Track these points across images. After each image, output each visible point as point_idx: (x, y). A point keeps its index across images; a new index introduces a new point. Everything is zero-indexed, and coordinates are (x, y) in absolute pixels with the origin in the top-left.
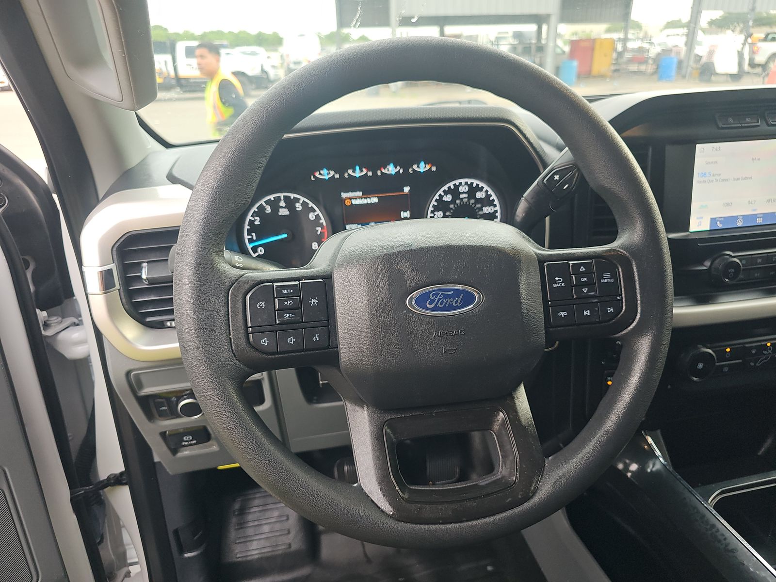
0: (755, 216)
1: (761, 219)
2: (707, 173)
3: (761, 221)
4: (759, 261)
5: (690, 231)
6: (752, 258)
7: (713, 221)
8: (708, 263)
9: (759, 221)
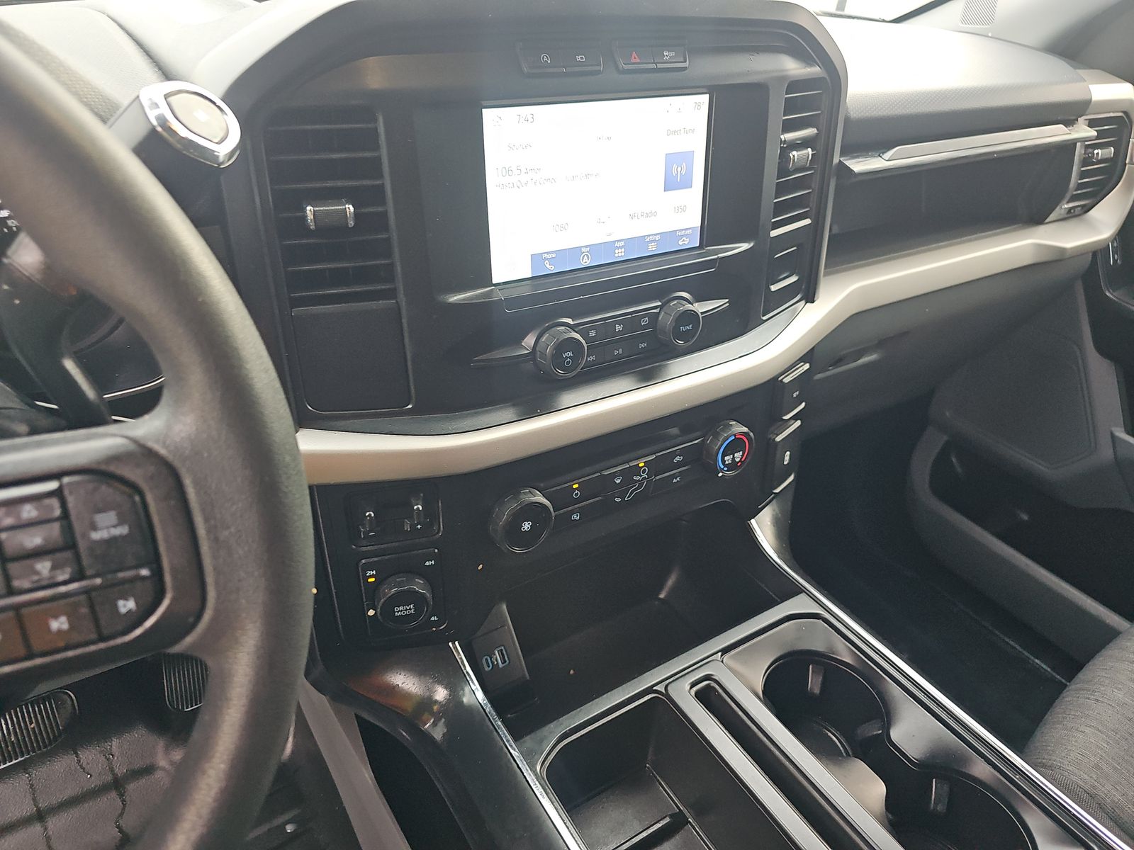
0: (611, 245)
1: (623, 250)
2: (514, 169)
3: (623, 254)
4: (619, 328)
5: (494, 281)
6: (607, 325)
7: (536, 259)
8: (530, 340)
9: (620, 255)
